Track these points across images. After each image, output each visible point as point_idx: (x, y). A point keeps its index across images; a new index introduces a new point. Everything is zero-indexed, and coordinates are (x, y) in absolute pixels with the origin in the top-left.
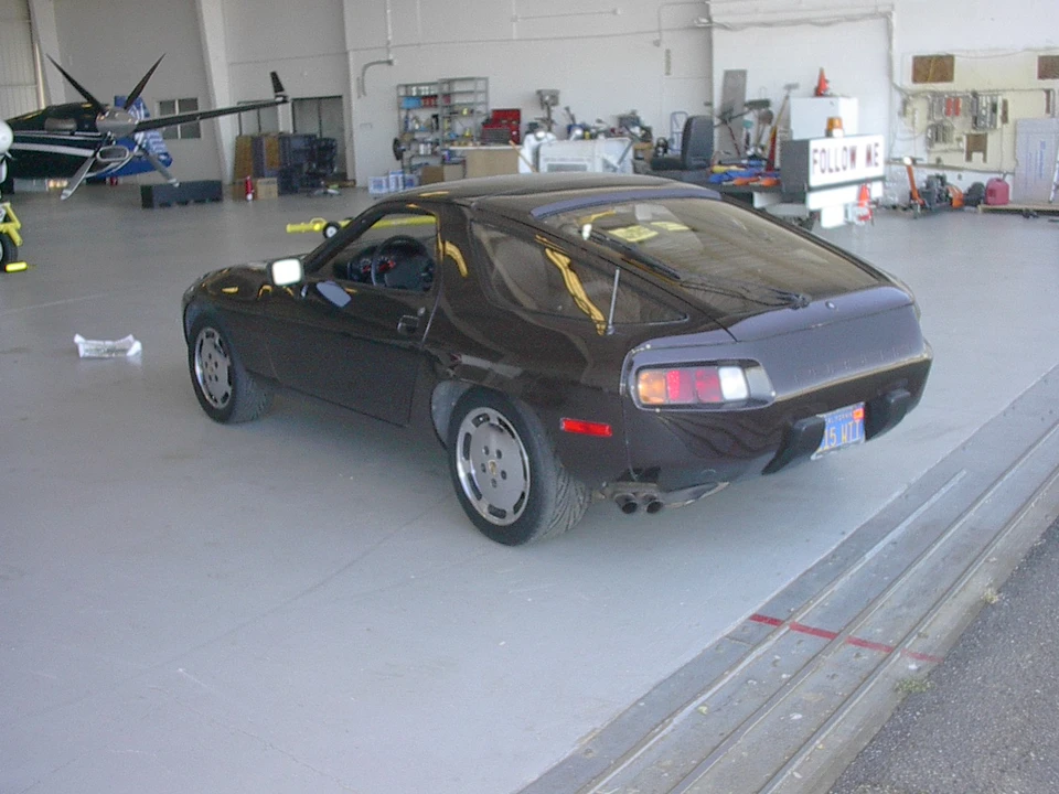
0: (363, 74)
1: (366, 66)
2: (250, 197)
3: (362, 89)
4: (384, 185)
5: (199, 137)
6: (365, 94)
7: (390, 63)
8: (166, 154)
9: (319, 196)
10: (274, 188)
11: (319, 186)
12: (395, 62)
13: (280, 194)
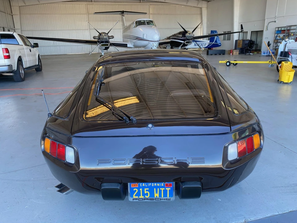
0: (268, 25)
1: (269, 23)
2: (231, 54)
3: (267, 29)
4: (266, 53)
5: (230, 40)
6: (267, 30)
7: (275, 22)
8: (220, 44)
9: (248, 55)
10: (238, 52)
11: (248, 52)
12: (277, 22)
13: (239, 54)
